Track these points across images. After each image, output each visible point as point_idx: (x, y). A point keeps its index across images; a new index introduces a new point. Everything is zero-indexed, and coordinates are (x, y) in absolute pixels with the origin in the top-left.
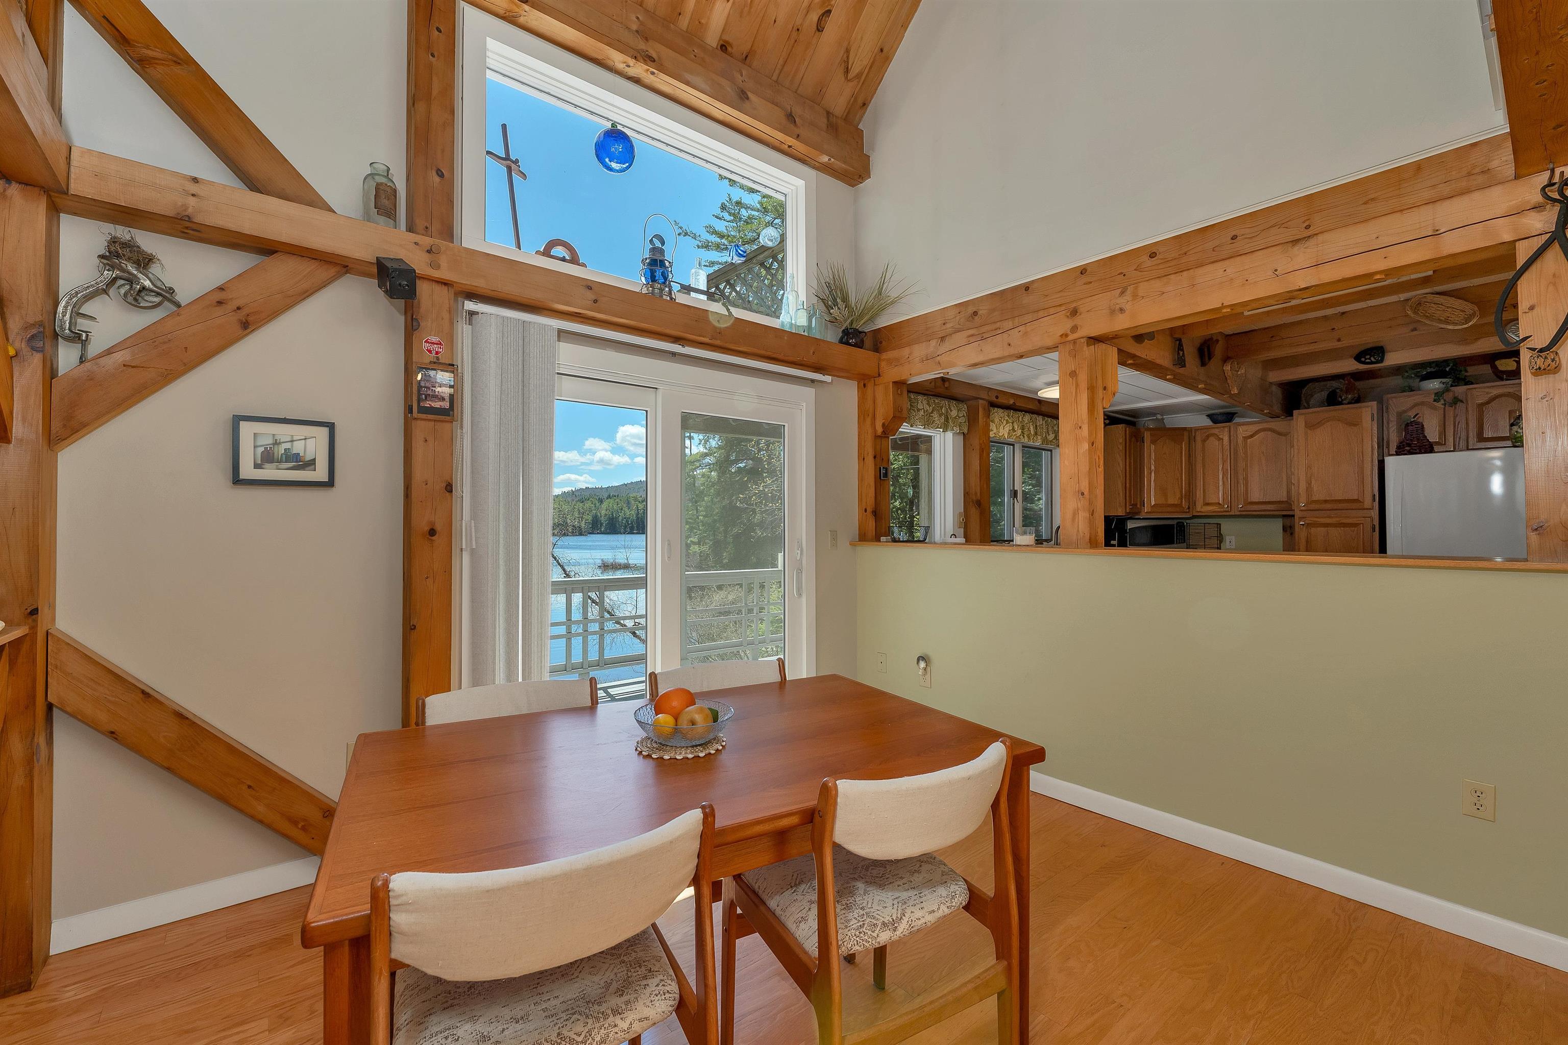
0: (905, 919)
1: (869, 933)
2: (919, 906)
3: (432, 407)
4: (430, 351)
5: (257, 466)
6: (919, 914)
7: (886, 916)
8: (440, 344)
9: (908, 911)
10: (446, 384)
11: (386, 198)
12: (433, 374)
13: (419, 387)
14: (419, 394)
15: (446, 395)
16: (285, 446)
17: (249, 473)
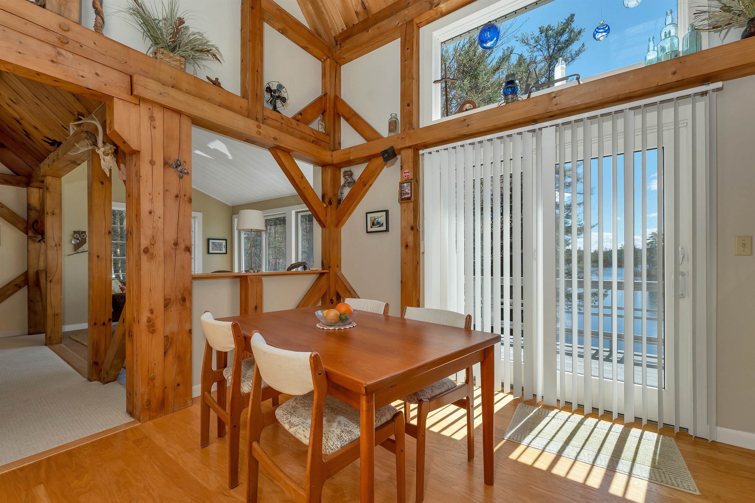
0: (295, 428)
1: (284, 419)
2: (304, 429)
3: (405, 198)
4: (405, 176)
5: (371, 227)
6: (301, 431)
7: (293, 420)
8: (409, 172)
9: (300, 426)
10: (409, 187)
11: (392, 125)
12: (405, 184)
13: (401, 191)
14: (401, 194)
15: (409, 192)
16: (377, 220)
17: (370, 229)
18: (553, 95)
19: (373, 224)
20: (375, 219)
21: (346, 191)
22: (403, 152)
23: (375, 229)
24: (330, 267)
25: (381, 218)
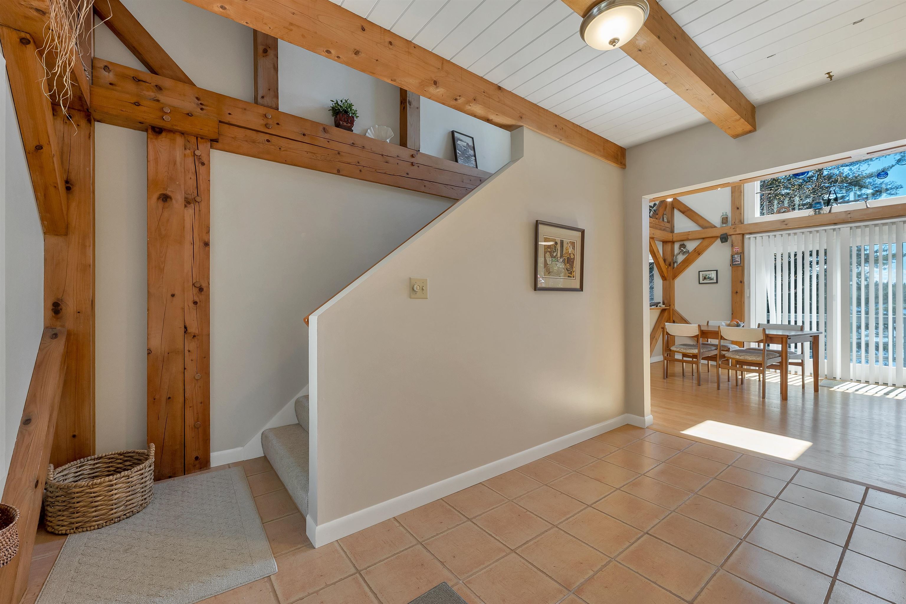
3: (736, 264)
4: (735, 252)
5: (703, 280)
8: (737, 249)
10: (739, 258)
11: (725, 220)
12: (736, 256)
13: (733, 260)
14: (732, 261)
15: (739, 260)
16: (708, 276)
17: (701, 281)
18: (848, 212)
19: (705, 278)
20: (706, 276)
21: (681, 258)
22: (733, 237)
23: (705, 281)
24: (670, 305)
25: (713, 275)
